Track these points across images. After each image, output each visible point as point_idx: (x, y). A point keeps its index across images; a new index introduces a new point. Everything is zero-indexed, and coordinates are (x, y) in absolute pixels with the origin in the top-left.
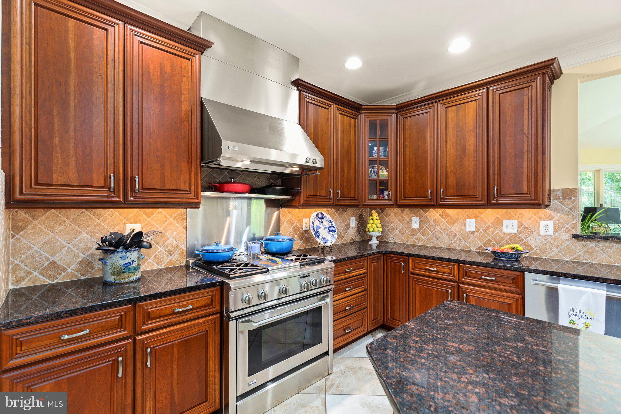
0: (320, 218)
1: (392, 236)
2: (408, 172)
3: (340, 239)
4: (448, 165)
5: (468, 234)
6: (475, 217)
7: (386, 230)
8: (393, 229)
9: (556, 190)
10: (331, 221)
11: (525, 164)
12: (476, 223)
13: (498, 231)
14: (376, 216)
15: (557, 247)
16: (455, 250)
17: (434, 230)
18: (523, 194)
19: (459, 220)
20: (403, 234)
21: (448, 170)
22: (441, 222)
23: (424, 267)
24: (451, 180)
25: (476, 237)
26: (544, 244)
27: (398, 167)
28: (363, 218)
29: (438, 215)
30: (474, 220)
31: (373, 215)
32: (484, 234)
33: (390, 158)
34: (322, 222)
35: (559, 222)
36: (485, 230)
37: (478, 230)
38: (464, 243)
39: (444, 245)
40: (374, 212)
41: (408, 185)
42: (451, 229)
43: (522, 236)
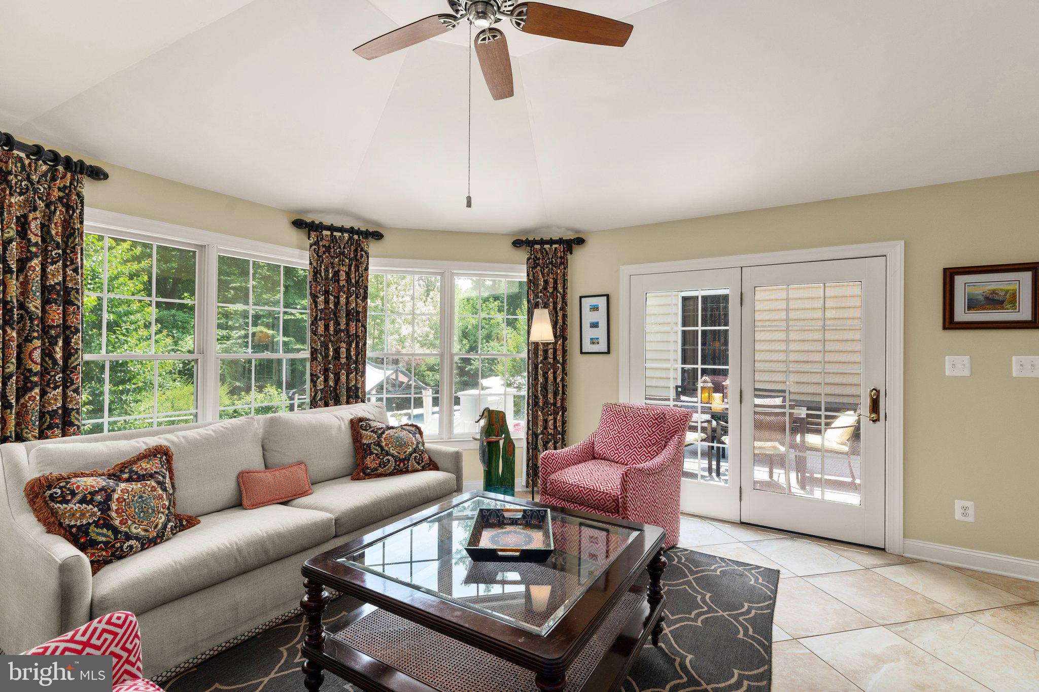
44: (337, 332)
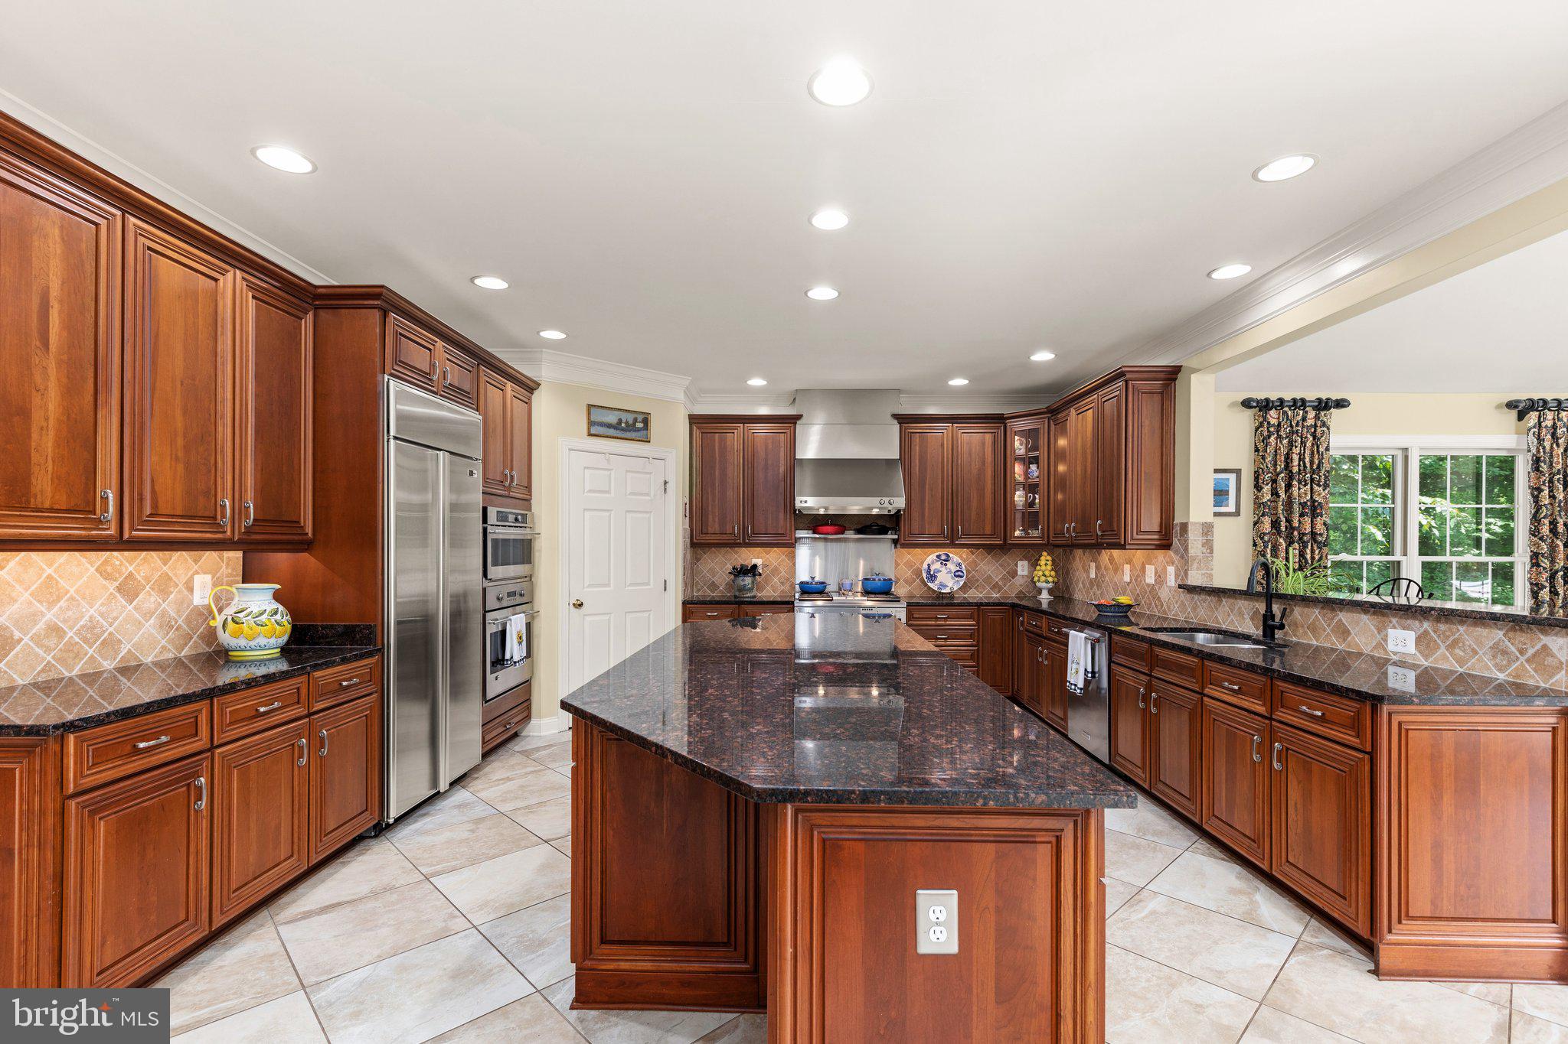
0: (944, 560)
3: (997, 590)
7: (1066, 582)
9: (1177, 524)
10: (959, 565)
13: (1143, 582)
15: (1177, 603)
17: (1105, 580)
26: (1169, 599)
27: (1051, 493)
29: (1107, 559)
31: (1041, 559)
33: (1041, 480)
34: (946, 565)
35: (1178, 568)
40: (1044, 554)
43: (1157, 588)
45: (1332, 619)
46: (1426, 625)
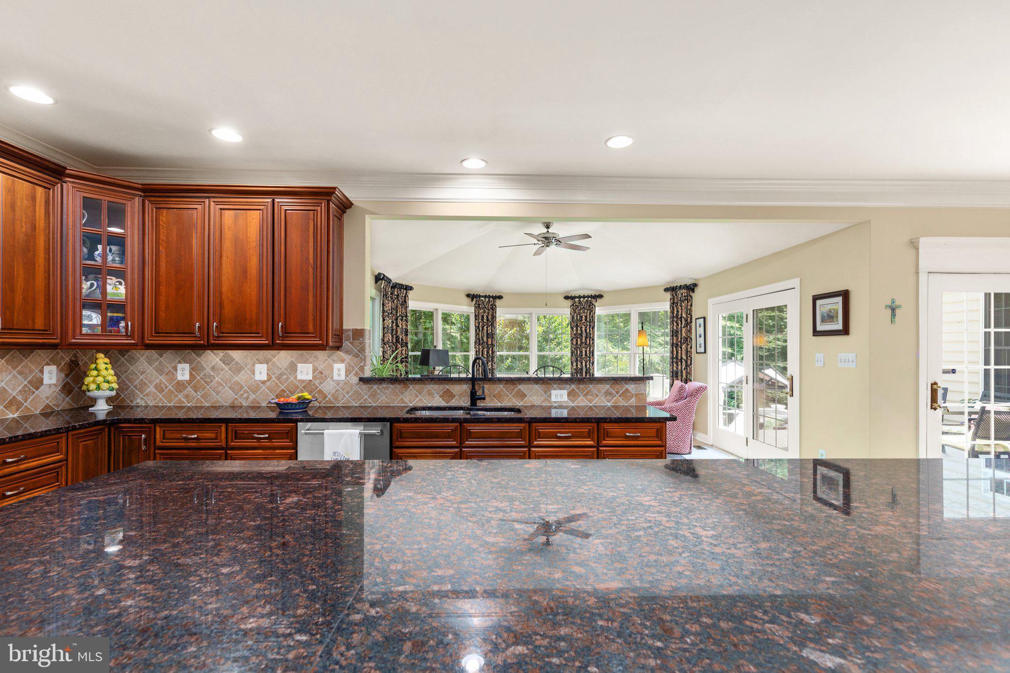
1: (142, 396)
2: (164, 294)
3: (14, 408)
4: (224, 289)
5: (258, 384)
6: (267, 361)
7: (130, 387)
8: (143, 384)
9: (348, 330)
11: (311, 300)
12: (268, 370)
13: (292, 379)
14: (106, 364)
15: (348, 393)
16: (241, 407)
17: (212, 381)
18: (308, 333)
19: (246, 365)
20: (161, 391)
21: (224, 297)
22: (223, 370)
23: (179, 436)
24: (228, 311)
25: (267, 388)
26: (337, 391)
27: (147, 284)
28: (79, 368)
29: (218, 360)
30: (265, 366)
31: (98, 361)
32: (277, 384)
33: (129, 267)
35: (350, 365)
36: (278, 378)
37: (269, 378)
38: (252, 397)
39: (226, 403)
40: (101, 355)
41: (162, 315)
42: (236, 378)
43: (317, 382)
44: (582, 343)
45: (514, 389)
46: (573, 386)
